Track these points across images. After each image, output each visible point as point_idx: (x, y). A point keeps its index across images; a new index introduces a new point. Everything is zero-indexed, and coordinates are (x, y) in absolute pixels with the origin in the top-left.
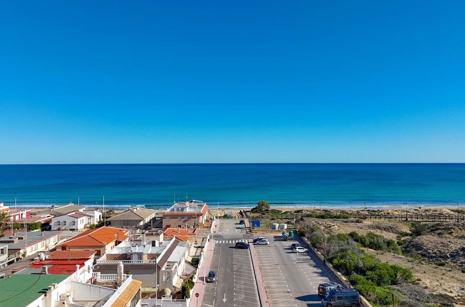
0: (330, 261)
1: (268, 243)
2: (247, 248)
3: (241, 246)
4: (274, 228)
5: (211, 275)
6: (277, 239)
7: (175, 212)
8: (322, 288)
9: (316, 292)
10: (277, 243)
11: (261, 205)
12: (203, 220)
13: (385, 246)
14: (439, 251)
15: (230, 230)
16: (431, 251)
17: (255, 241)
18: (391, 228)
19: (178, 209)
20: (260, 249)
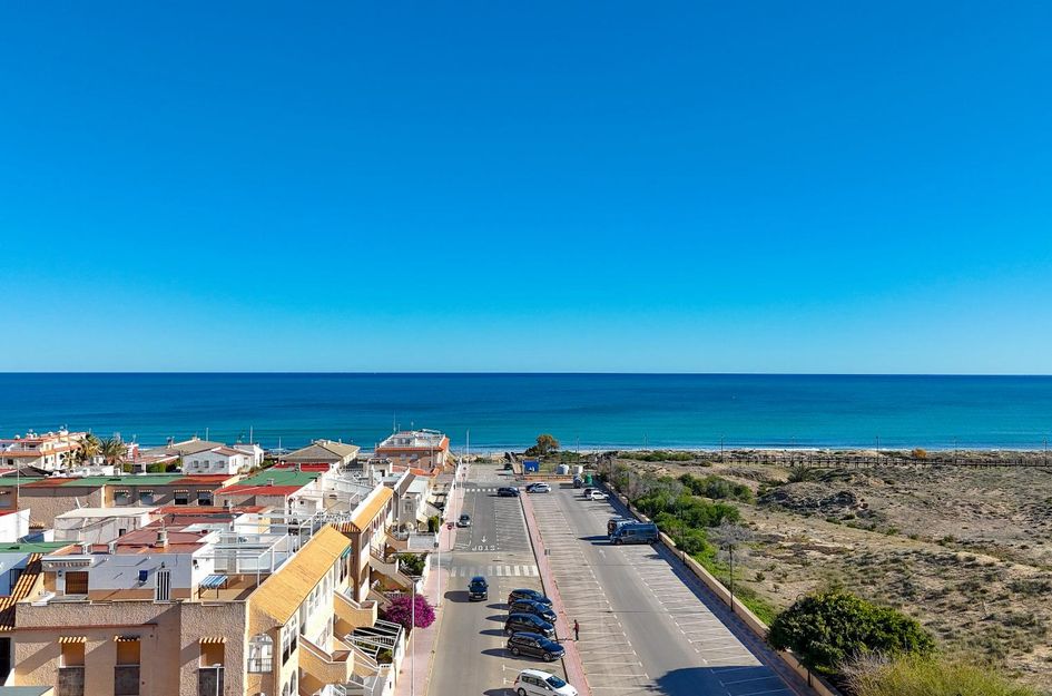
0: (635, 504)
1: (550, 489)
2: (516, 496)
3: (506, 493)
4: (561, 471)
5: (463, 518)
6: (564, 486)
7: (396, 445)
8: (612, 526)
9: (605, 533)
10: (564, 491)
11: (543, 442)
12: (442, 458)
13: (731, 494)
14: (809, 499)
15: (490, 477)
16: (796, 500)
17: (528, 488)
18: (757, 474)
19: (400, 441)
20: (536, 497)
